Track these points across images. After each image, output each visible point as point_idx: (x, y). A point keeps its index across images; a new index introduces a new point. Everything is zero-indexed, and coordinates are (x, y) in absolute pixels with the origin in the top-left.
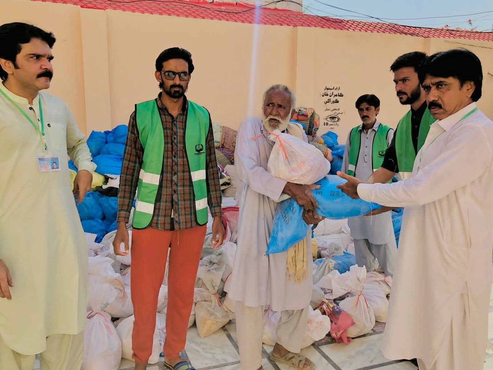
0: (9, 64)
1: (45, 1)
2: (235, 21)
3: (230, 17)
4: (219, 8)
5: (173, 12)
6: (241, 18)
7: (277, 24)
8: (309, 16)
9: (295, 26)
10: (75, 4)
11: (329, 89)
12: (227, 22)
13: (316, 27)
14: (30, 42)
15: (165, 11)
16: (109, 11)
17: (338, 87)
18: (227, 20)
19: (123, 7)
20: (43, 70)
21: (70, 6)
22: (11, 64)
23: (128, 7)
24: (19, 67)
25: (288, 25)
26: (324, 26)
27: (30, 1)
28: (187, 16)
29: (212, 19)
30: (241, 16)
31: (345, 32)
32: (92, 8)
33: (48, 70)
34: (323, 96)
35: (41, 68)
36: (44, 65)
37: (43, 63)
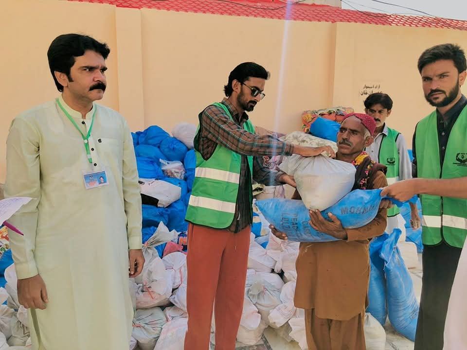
0: (64, 76)
1: (82, 1)
2: (272, 17)
3: (266, 13)
4: (255, 5)
5: (208, 10)
6: (277, 15)
7: (315, 19)
8: (349, 11)
9: (334, 22)
10: (111, 3)
11: (368, 87)
12: (263, 19)
13: (356, 22)
14: (85, 54)
15: (199, 9)
16: (145, 10)
17: (378, 85)
18: (263, 17)
19: (158, 6)
20: (96, 83)
21: (106, 6)
22: (65, 77)
23: (164, 6)
24: (73, 79)
25: (326, 21)
26: (364, 22)
27: (68, 1)
28: (222, 13)
29: (247, 15)
30: (277, 12)
31: (387, 27)
32: (128, 7)
33: (101, 83)
34: (362, 95)
35: (94, 80)
36: (97, 78)
37: (96, 76)
